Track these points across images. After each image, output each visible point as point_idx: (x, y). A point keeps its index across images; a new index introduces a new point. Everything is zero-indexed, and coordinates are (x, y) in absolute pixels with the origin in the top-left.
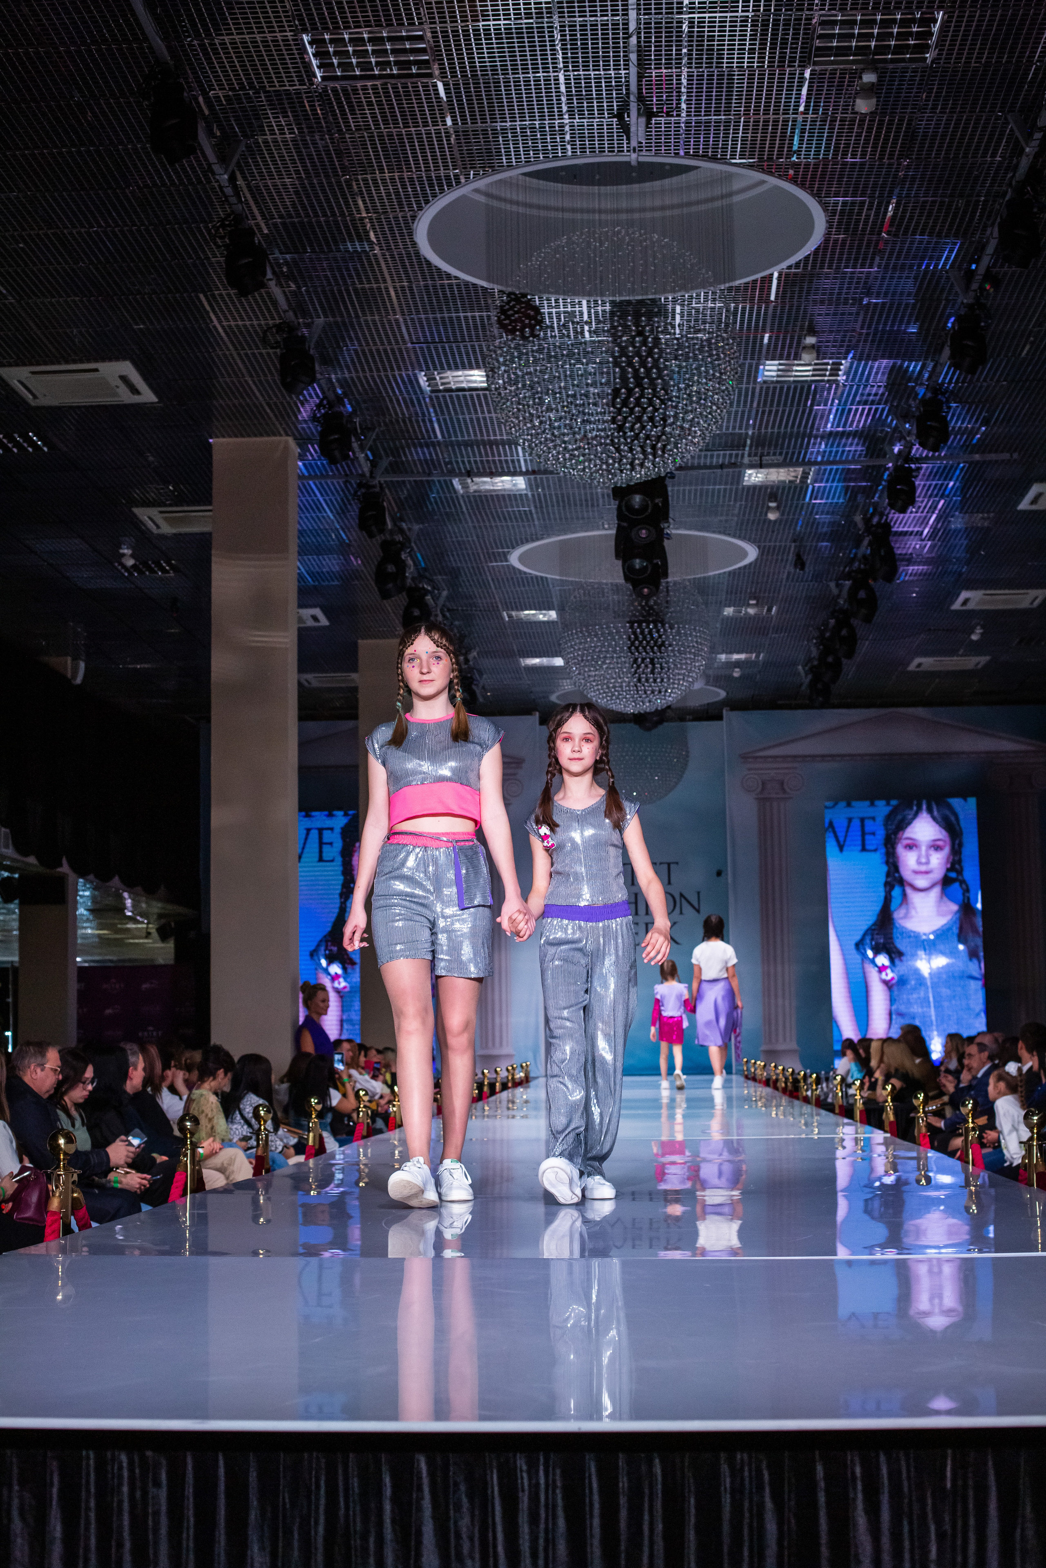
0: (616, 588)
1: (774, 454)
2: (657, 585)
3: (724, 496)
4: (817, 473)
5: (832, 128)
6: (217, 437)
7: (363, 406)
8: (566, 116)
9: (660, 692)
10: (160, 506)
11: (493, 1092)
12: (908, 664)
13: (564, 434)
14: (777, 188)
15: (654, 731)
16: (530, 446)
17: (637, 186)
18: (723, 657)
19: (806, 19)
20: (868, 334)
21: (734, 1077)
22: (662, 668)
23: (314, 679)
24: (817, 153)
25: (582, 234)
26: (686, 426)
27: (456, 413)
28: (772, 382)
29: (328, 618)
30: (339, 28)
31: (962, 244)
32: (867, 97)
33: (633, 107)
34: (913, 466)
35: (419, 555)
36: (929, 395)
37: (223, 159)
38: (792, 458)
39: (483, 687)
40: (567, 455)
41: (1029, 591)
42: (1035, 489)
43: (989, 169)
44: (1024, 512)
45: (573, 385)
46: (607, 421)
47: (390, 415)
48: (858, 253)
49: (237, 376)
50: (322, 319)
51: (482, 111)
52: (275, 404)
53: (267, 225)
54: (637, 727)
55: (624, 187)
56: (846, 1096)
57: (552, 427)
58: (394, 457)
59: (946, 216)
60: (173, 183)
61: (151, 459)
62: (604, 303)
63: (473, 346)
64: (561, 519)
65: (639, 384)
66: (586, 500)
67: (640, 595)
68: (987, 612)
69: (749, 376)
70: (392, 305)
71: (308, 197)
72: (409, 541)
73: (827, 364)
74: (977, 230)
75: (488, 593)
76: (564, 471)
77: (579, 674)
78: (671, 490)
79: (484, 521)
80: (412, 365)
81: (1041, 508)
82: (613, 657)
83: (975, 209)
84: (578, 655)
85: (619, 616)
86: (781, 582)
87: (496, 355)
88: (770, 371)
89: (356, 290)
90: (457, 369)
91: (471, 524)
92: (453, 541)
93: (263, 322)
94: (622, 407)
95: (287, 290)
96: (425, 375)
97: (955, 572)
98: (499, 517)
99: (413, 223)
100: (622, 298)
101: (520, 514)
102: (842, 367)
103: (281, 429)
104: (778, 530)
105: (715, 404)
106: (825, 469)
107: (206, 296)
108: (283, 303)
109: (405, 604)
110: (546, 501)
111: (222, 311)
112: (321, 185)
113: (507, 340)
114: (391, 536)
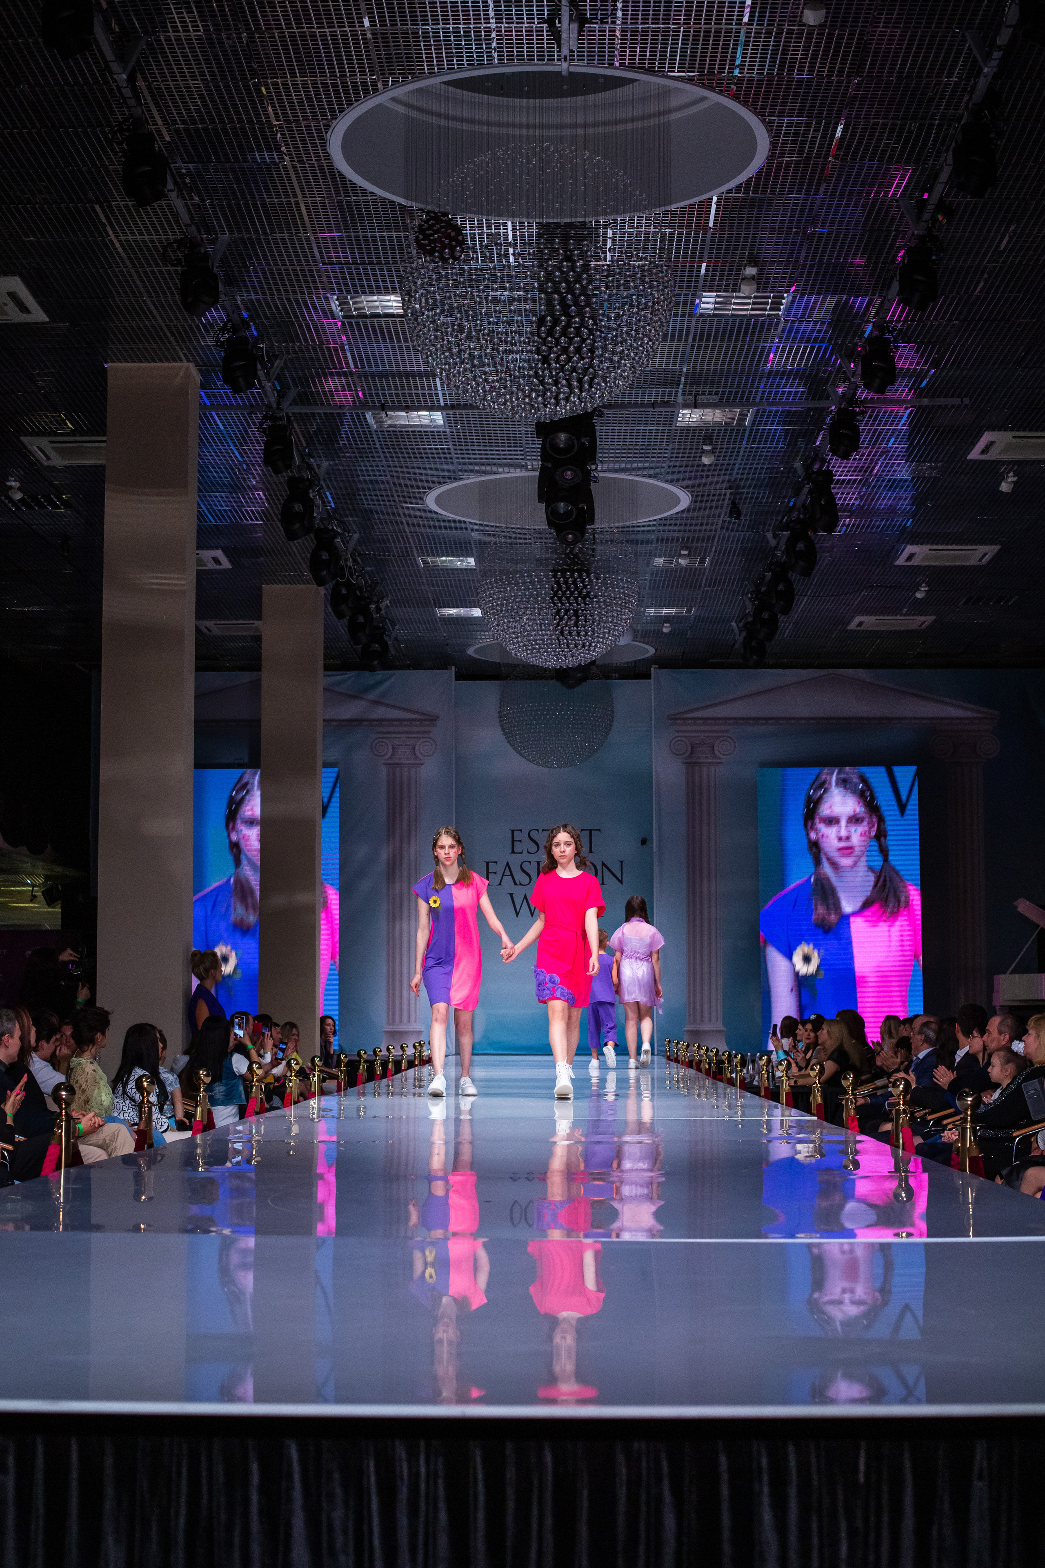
0: (539, 534)
1: (710, 393)
2: (583, 531)
3: (656, 437)
4: (756, 414)
5: (777, 42)
6: (113, 362)
7: (270, 330)
8: (493, 21)
9: (584, 646)
10: (50, 435)
11: (398, 1069)
12: (849, 623)
13: (484, 365)
14: (718, 104)
15: (577, 689)
16: (447, 376)
17: (568, 99)
18: (652, 611)
20: (812, 266)
22: (586, 622)
24: (762, 67)
25: (508, 149)
26: (615, 358)
27: (370, 342)
28: (709, 315)
29: (230, 561)
31: (914, 171)
32: (815, 8)
33: (565, 12)
34: (858, 409)
35: (328, 494)
36: (876, 333)
37: (122, 58)
38: (728, 399)
39: (396, 639)
40: (487, 387)
41: (978, 547)
42: (987, 437)
43: (944, 91)
44: (975, 462)
45: (496, 312)
46: (531, 351)
47: (299, 341)
48: (803, 177)
49: (135, 295)
50: (227, 236)
51: (402, 12)
52: (176, 326)
53: (169, 132)
54: (558, 683)
55: (554, 100)
56: (772, 1077)
57: (472, 357)
58: (303, 387)
59: (898, 140)
61: (41, 384)
62: (530, 226)
63: (389, 269)
64: (481, 458)
65: (566, 312)
66: (509, 439)
67: (564, 541)
68: (934, 567)
69: (684, 307)
70: (303, 222)
71: (213, 100)
72: (319, 480)
73: (769, 297)
74: (930, 157)
75: (402, 537)
76: (484, 405)
77: (498, 625)
78: (600, 430)
79: (399, 459)
80: (323, 287)
81: (993, 458)
82: (534, 608)
83: (929, 134)
84: (497, 605)
85: (542, 564)
86: (716, 531)
87: (413, 277)
88: (708, 303)
89: (264, 205)
90: (372, 293)
91: (384, 462)
92: (365, 480)
93: (163, 237)
94: (547, 337)
95: (189, 202)
96: (337, 300)
97: (900, 525)
98: (415, 455)
99: (326, 133)
100: (551, 221)
101: (438, 452)
102: (784, 301)
103: (182, 356)
104: (713, 475)
105: (646, 336)
106: (764, 411)
107: (102, 207)
108: (185, 216)
109: (313, 547)
110: (465, 438)
111: (119, 225)
112: (227, 88)
113: (426, 261)
114: (299, 471)
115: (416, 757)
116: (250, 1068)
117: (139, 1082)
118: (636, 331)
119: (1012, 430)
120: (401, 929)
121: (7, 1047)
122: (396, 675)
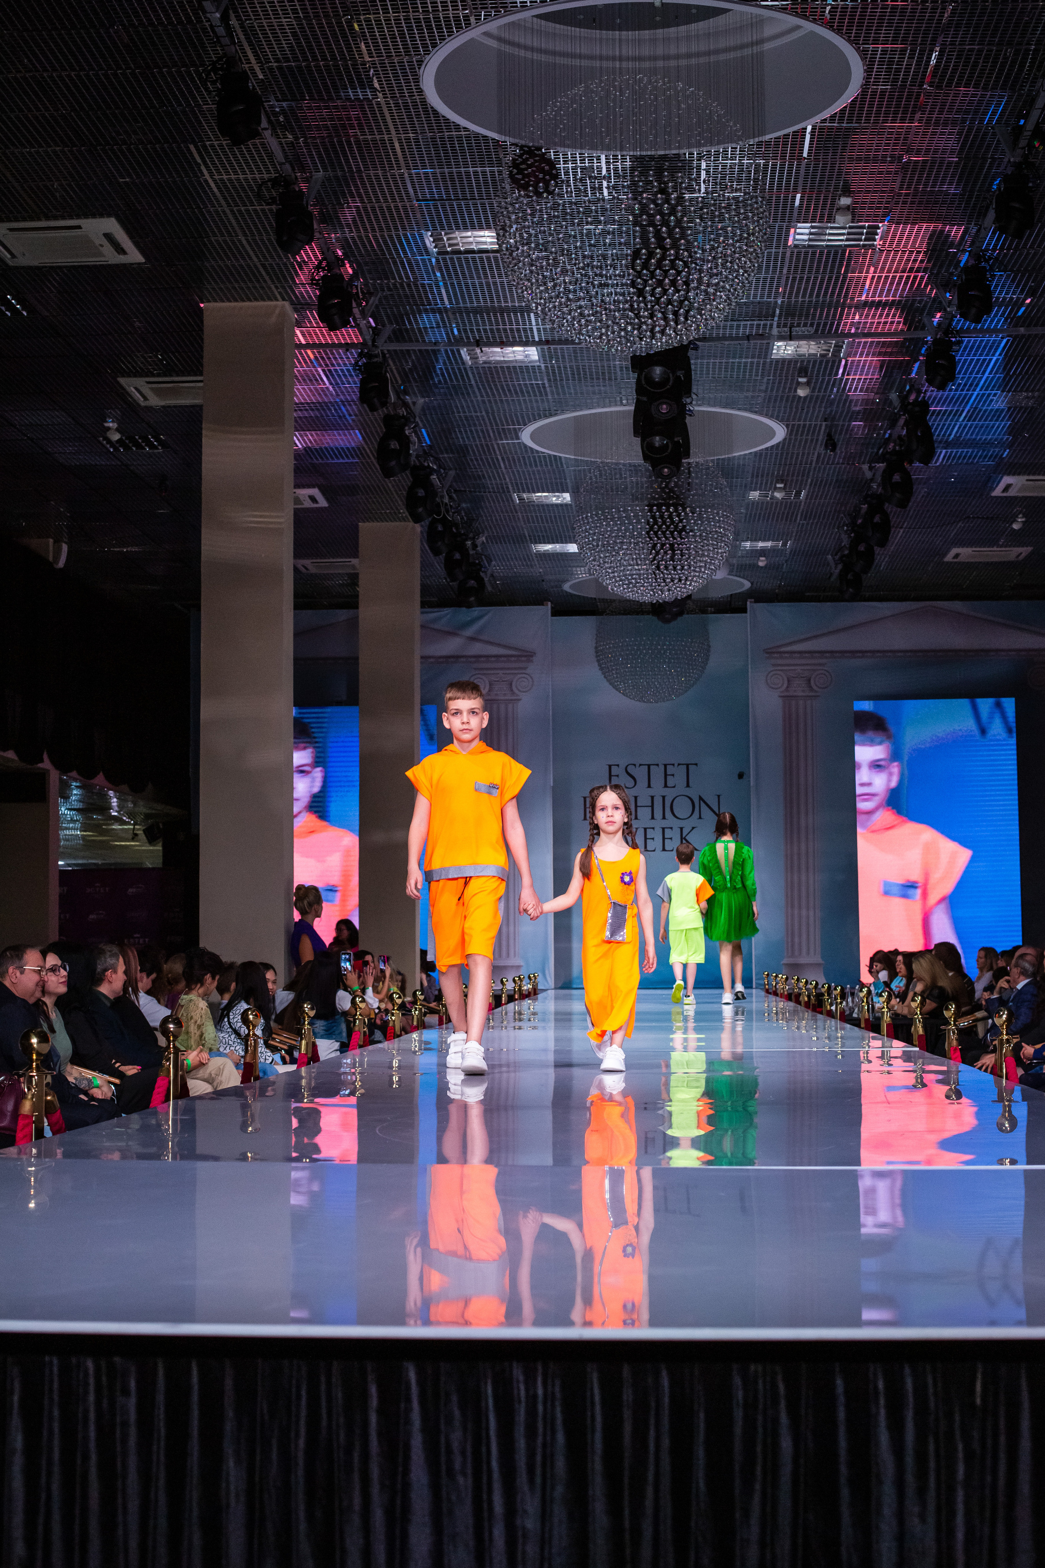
0: (634, 469)
1: (805, 325)
2: (678, 465)
3: (751, 371)
4: (851, 345)
6: (209, 301)
7: (365, 268)
9: (680, 580)
10: (147, 376)
12: (945, 555)
13: (579, 299)
14: (812, 32)
15: (673, 624)
16: (543, 310)
17: (661, 31)
18: (748, 544)
20: (907, 195)
21: (754, 991)
22: (682, 556)
25: (601, 81)
26: (711, 290)
27: (465, 278)
28: (804, 246)
29: (327, 499)
31: (1010, 98)
34: (953, 339)
35: (423, 431)
36: (972, 262)
38: (824, 330)
39: (492, 575)
40: (583, 321)
45: (590, 245)
46: (626, 285)
47: (394, 278)
48: (898, 106)
49: (230, 235)
50: (321, 174)
52: (271, 265)
53: (263, 69)
54: (655, 618)
55: (647, 32)
57: (567, 291)
58: (397, 324)
59: (993, 67)
60: (162, 24)
61: (137, 324)
62: (624, 159)
63: (483, 204)
64: (576, 393)
65: (661, 244)
66: (603, 374)
67: (659, 475)
68: (1031, 498)
69: (779, 240)
70: (396, 158)
71: (306, 39)
72: (415, 417)
73: (863, 227)
74: (1026, 82)
75: (498, 473)
76: (579, 339)
77: (594, 560)
78: (696, 363)
79: (493, 395)
80: (417, 223)
82: (630, 543)
83: (1025, 59)
84: (593, 540)
85: (637, 499)
86: (811, 464)
87: (508, 212)
88: (802, 234)
89: (358, 142)
90: (466, 229)
91: (479, 398)
92: (460, 417)
93: (257, 176)
94: (642, 270)
95: (283, 140)
96: (431, 236)
97: (997, 455)
98: (509, 390)
99: (419, 68)
100: (644, 153)
101: (533, 388)
102: (878, 231)
103: (276, 293)
104: (808, 407)
105: (742, 267)
106: (859, 343)
107: (196, 147)
108: (279, 156)
109: (409, 484)
110: (560, 373)
111: (214, 164)
112: (321, 27)
113: (520, 195)
114: (395, 409)
115: (513, 693)
116: (353, 1002)
117: (244, 1016)
118: (731, 262)
121: (111, 982)
122: (493, 612)
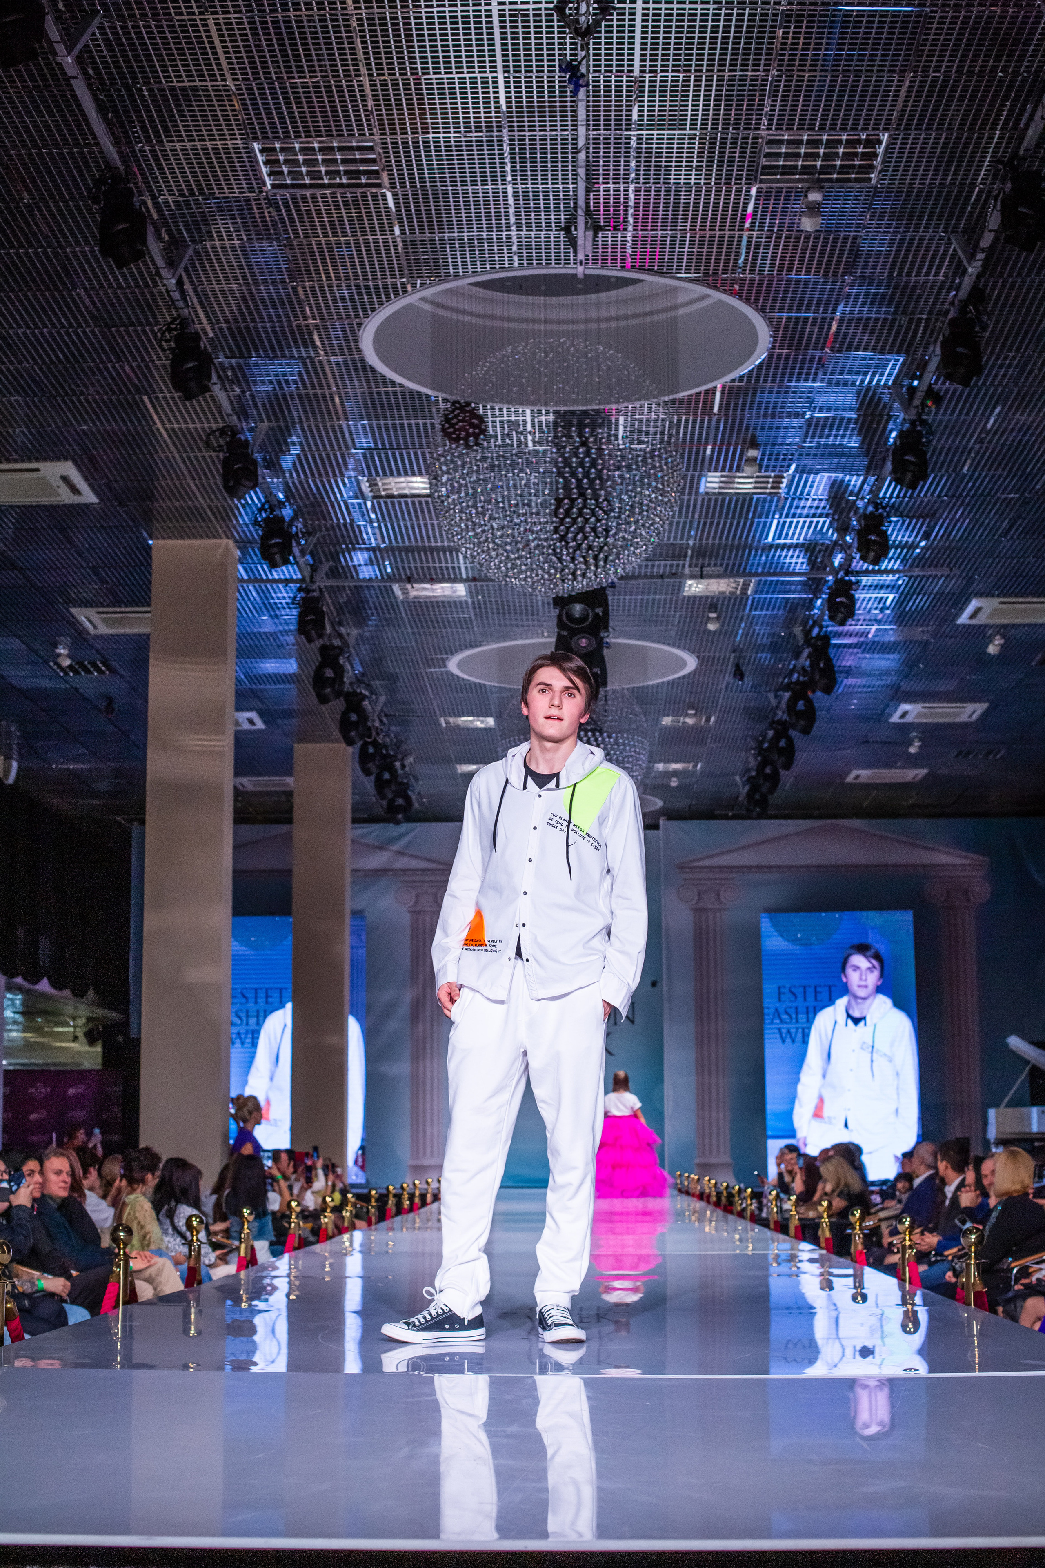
1: (715, 565)
3: (664, 606)
4: (758, 584)
5: (777, 245)
6: (157, 538)
7: (305, 510)
8: (513, 228)
10: (97, 606)
11: (424, 1203)
12: (846, 776)
13: (506, 544)
14: (721, 302)
16: (471, 554)
17: (582, 297)
18: (660, 766)
19: (753, 138)
20: (810, 448)
23: (248, 783)
24: (762, 269)
25: (527, 344)
26: (629, 537)
27: (397, 520)
28: (714, 494)
29: (265, 722)
30: (290, 137)
31: (905, 361)
32: (811, 216)
33: (581, 221)
34: (853, 579)
35: (357, 661)
36: (870, 508)
37: (171, 264)
38: (732, 570)
39: (419, 794)
41: (967, 705)
42: (974, 604)
43: (931, 288)
44: (964, 626)
45: (516, 495)
46: (549, 531)
47: (331, 519)
48: (801, 368)
49: (178, 478)
50: (266, 423)
51: (430, 222)
52: (216, 506)
53: (213, 329)
55: (570, 298)
56: (781, 1210)
57: (494, 536)
58: (334, 561)
59: (889, 333)
60: (121, 288)
62: (547, 413)
63: (416, 454)
64: (500, 626)
65: (582, 494)
66: (526, 608)
68: (926, 724)
69: (691, 487)
70: (336, 410)
71: (254, 301)
72: (349, 647)
73: (769, 477)
74: (920, 349)
75: (427, 698)
76: (506, 581)
78: (612, 602)
79: (423, 628)
80: (354, 470)
81: (981, 623)
83: (918, 327)
86: (720, 692)
87: (440, 463)
88: (712, 483)
89: (299, 395)
90: (399, 475)
91: (410, 630)
92: (392, 648)
93: (206, 425)
94: (565, 517)
95: (231, 394)
96: (367, 481)
97: (894, 685)
98: (438, 624)
99: (359, 330)
100: (566, 408)
101: (460, 621)
102: (784, 480)
103: (221, 533)
104: (718, 640)
105: (658, 516)
106: (766, 581)
107: (150, 398)
108: (227, 407)
109: (343, 709)
110: (486, 608)
111: (166, 414)
112: (268, 291)
113: (451, 448)
114: (330, 640)
118: (648, 512)
119: (998, 596)
120: (425, 1068)
122: (420, 827)
